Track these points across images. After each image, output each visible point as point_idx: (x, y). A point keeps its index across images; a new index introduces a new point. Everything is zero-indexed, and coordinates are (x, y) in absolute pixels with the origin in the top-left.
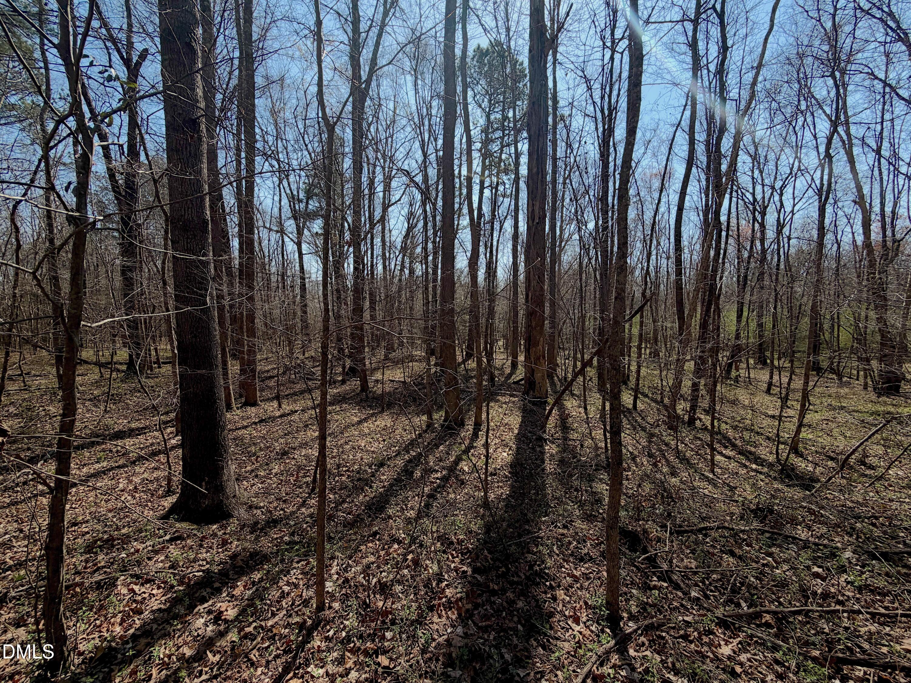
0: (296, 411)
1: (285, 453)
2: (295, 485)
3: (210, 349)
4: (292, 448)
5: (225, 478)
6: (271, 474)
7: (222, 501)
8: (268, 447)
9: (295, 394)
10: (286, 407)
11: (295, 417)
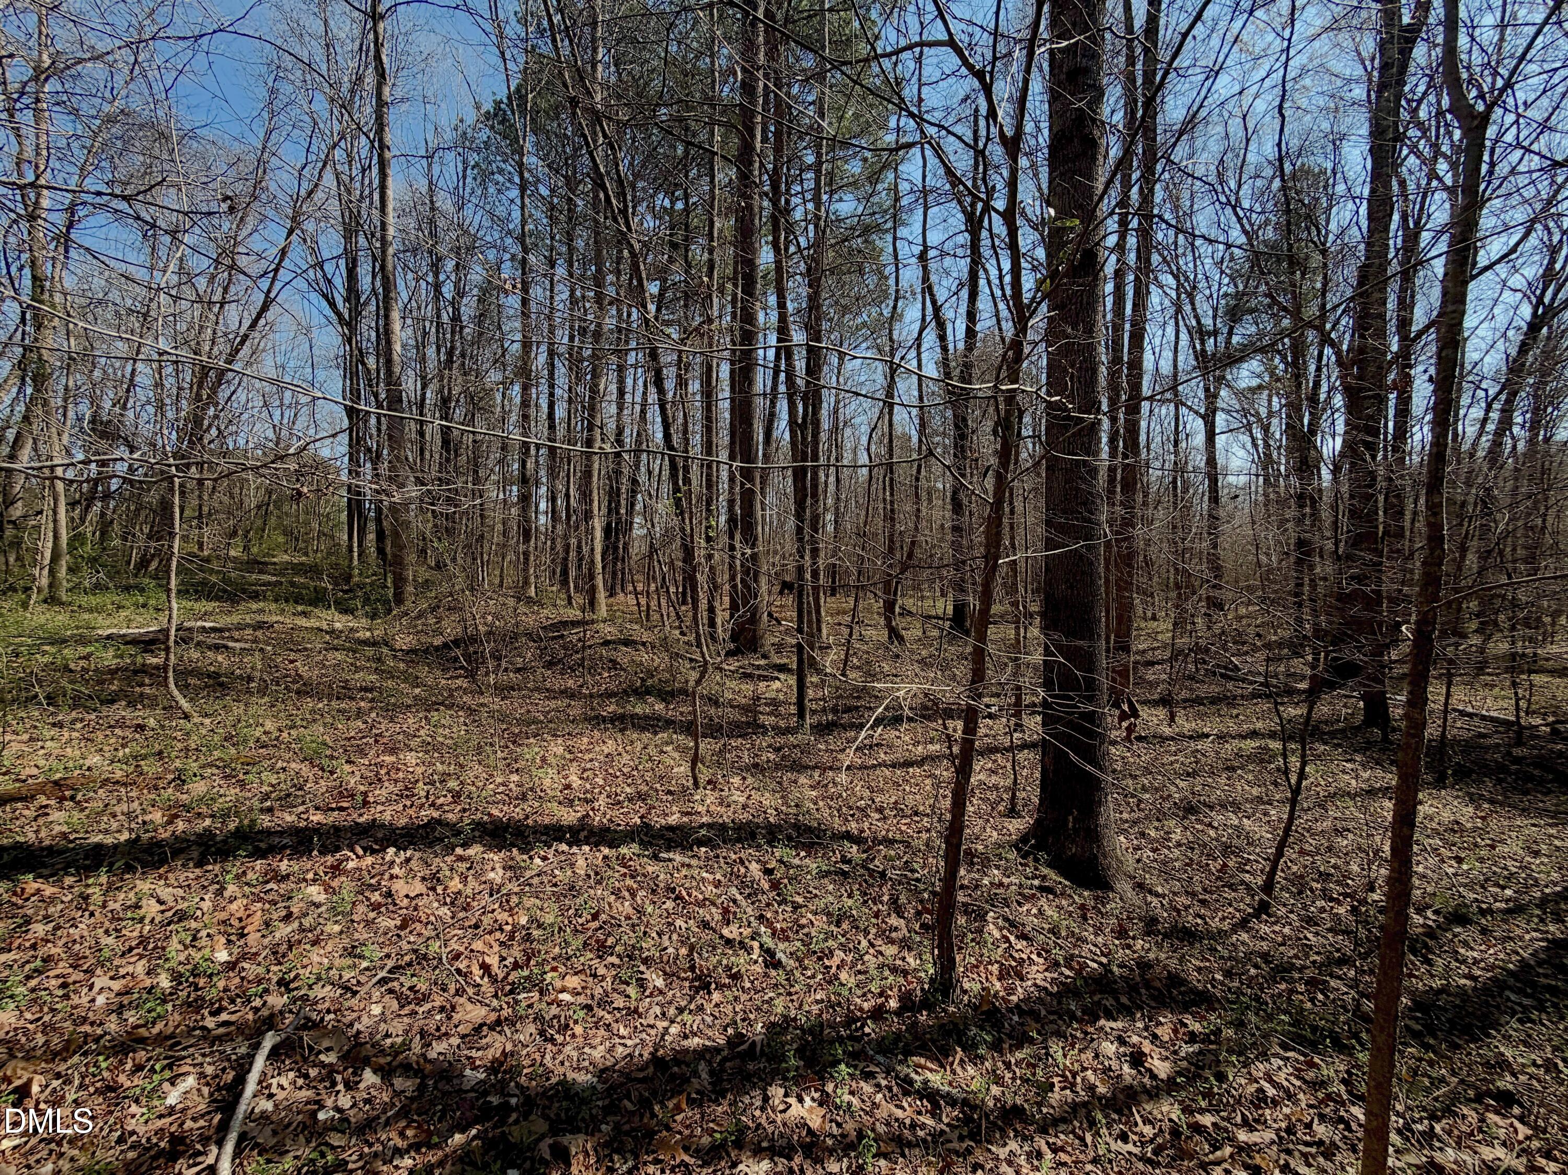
0: (1207, 736)
1: (1190, 810)
2: (1219, 878)
3: (1092, 608)
4: (1205, 804)
5: (1102, 821)
6: (1169, 840)
7: (1096, 857)
8: (1157, 789)
9: (1199, 701)
10: (1185, 724)
11: (1203, 745)
